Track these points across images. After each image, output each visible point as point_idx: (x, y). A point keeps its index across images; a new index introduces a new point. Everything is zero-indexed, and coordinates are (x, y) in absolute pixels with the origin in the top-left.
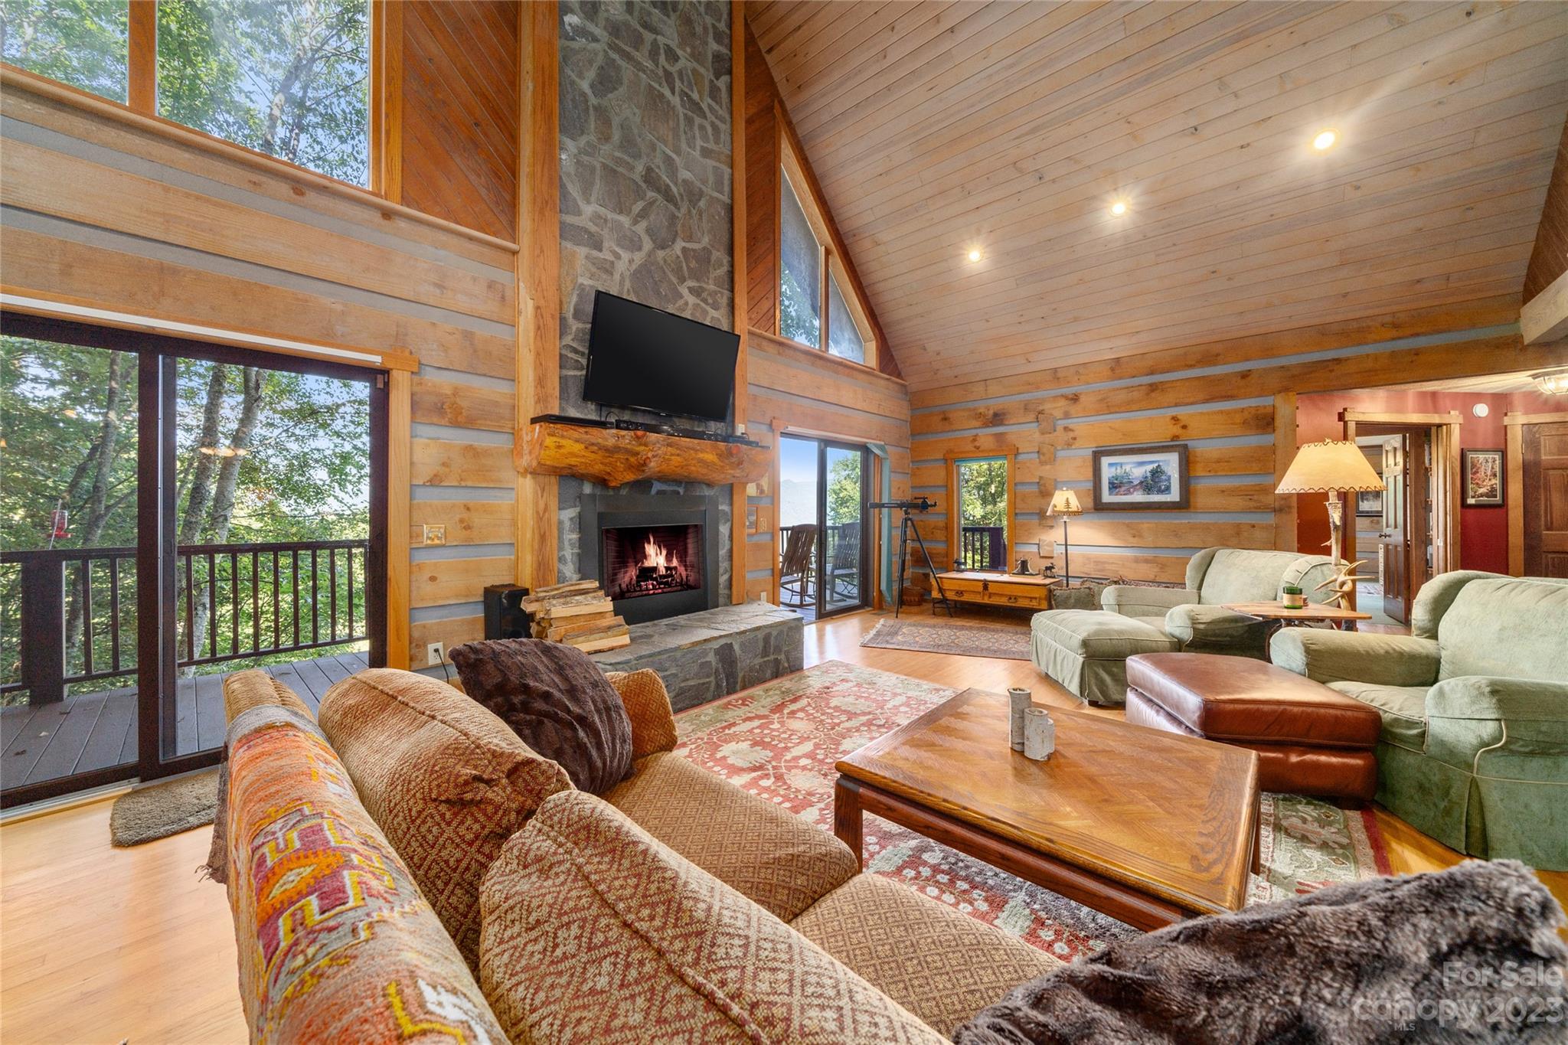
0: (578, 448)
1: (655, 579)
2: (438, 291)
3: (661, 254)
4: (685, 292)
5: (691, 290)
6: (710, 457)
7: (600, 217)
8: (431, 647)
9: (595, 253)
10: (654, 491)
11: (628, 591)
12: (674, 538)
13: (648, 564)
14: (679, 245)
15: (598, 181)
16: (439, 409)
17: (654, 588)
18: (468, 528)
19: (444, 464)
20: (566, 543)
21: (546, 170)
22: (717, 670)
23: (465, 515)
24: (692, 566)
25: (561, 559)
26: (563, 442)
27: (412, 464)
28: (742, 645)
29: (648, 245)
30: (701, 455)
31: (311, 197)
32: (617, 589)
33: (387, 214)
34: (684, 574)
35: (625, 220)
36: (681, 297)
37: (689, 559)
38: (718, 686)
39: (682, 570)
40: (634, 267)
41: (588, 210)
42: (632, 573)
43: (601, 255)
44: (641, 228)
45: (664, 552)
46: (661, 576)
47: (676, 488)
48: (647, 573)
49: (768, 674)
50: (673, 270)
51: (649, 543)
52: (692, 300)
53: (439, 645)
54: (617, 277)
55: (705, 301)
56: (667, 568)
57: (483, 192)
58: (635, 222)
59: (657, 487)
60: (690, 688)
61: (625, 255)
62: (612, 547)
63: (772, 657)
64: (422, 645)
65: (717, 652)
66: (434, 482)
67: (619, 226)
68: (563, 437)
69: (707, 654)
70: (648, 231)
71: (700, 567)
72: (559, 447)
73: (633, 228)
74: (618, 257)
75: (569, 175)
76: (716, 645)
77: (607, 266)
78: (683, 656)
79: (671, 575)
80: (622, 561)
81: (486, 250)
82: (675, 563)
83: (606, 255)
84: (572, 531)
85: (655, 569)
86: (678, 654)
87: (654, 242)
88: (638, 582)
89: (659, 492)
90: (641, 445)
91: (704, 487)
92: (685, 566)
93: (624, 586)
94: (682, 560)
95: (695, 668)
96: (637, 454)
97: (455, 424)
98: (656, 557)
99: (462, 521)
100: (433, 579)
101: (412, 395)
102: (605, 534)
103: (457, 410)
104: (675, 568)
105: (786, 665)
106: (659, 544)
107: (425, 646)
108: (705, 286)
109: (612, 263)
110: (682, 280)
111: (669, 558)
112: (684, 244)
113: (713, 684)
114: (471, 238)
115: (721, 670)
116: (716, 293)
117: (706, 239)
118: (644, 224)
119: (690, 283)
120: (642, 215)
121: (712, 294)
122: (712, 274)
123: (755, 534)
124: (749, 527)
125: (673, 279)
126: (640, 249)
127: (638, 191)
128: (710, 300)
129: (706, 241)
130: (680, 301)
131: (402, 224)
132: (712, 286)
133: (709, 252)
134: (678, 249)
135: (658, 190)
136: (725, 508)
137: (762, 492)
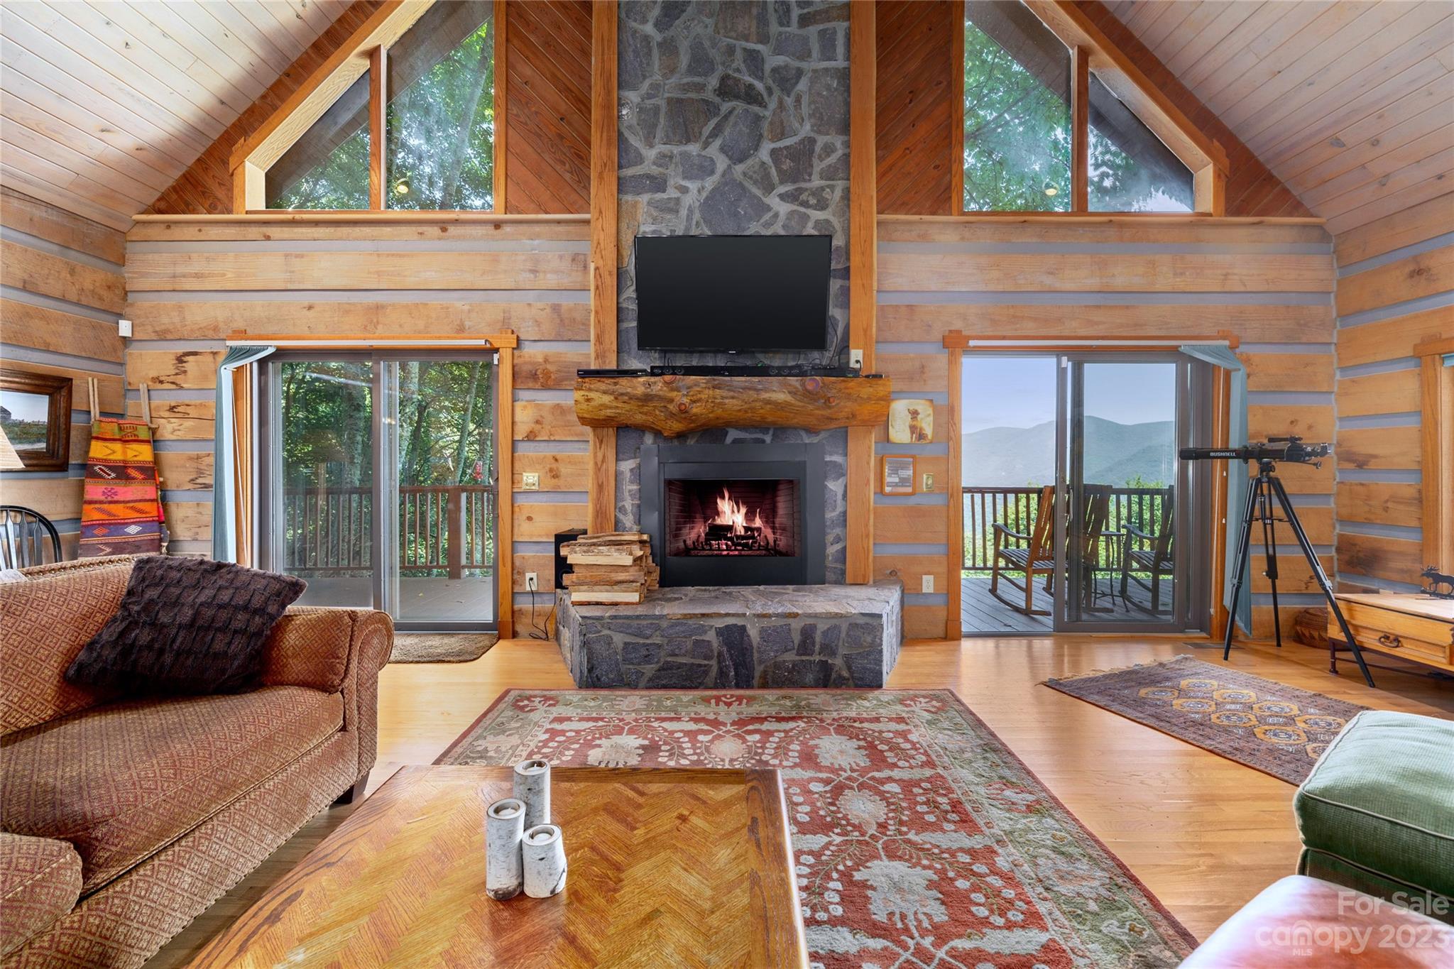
0: (607, 399)
1: (731, 539)
2: (532, 276)
3: (739, 169)
4: (774, 201)
5: (782, 197)
6: (781, 396)
7: (665, 156)
8: (528, 576)
9: (659, 196)
10: (729, 440)
11: (695, 548)
12: (757, 494)
13: (719, 521)
14: (767, 148)
15: (662, 120)
16: (534, 376)
17: (728, 548)
18: (555, 476)
19: (537, 422)
20: (626, 494)
21: (605, 134)
22: (720, 654)
23: (554, 466)
24: (784, 529)
25: (622, 510)
26: (591, 395)
27: (513, 423)
28: (763, 631)
29: (722, 163)
30: (766, 396)
31: (452, 230)
32: (681, 545)
33: (497, 225)
34: (771, 537)
35: (693, 148)
36: (769, 208)
37: (778, 520)
38: (722, 673)
39: (768, 532)
40: (704, 195)
41: (651, 154)
42: (698, 530)
43: (665, 196)
44: (713, 150)
45: (743, 510)
46: (738, 537)
47: (759, 436)
48: (722, 532)
49: (810, 678)
50: (755, 182)
51: (723, 498)
52: (783, 208)
53: (534, 575)
54: (684, 213)
55: (805, 204)
56: (747, 529)
57: (567, 176)
58: (706, 145)
59: (732, 434)
60: (680, 666)
61: (693, 186)
62: (676, 499)
63: (817, 658)
64: (522, 573)
65: (720, 632)
66: (530, 437)
67: (687, 156)
68: (590, 390)
69: (705, 632)
70: (722, 149)
71: (798, 528)
72: (588, 400)
73: (703, 153)
74: (684, 190)
75: (630, 127)
76: (720, 623)
77: (672, 205)
78: (672, 626)
79: (753, 537)
80: (688, 516)
81: (571, 228)
82: (758, 523)
83: (672, 193)
84: (632, 482)
85: (730, 528)
86: (664, 624)
87: (730, 158)
88: (707, 540)
89: (735, 441)
90: (672, 390)
91: (803, 434)
92: (773, 528)
93: (689, 542)
94: (770, 518)
95: (689, 645)
96: (671, 401)
97: (545, 387)
98: (731, 514)
99: (551, 470)
100: (530, 519)
101: (513, 367)
102: (669, 483)
103: (547, 374)
104: (759, 529)
105: (845, 674)
106: (737, 499)
107: (524, 574)
108: (804, 185)
109: (678, 199)
110: (769, 188)
111: (749, 516)
112: (773, 146)
113: (715, 670)
114: (559, 222)
115: (727, 656)
116: (822, 189)
117: (807, 127)
118: (718, 143)
119: (782, 189)
120: (715, 134)
121: (817, 192)
122: (818, 166)
123: (913, 494)
124: (896, 485)
125: (757, 192)
126: (712, 172)
127: (710, 109)
128: (813, 201)
129: (806, 130)
130: (767, 216)
131: (507, 229)
132: (817, 182)
133: (812, 141)
134: (764, 154)
135: (737, 97)
136: (837, 458)
137: (921, 436)
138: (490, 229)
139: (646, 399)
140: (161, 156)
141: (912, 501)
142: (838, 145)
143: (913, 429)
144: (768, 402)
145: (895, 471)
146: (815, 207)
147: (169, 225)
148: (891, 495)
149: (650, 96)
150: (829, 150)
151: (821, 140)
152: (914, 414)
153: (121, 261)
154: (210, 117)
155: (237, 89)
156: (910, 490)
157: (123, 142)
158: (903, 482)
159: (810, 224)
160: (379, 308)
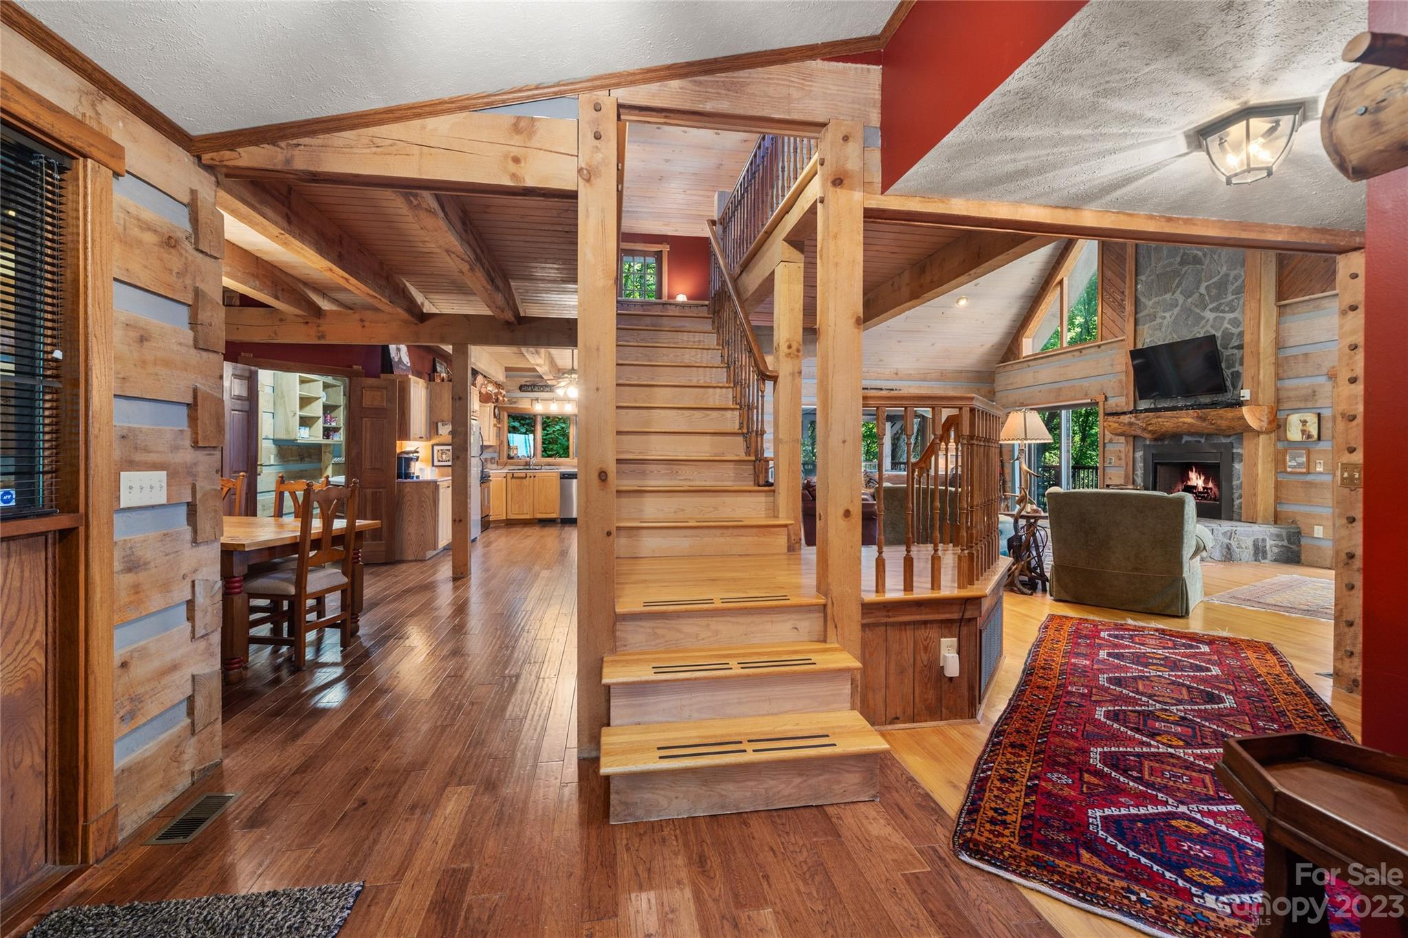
1: (1195, 493)
2: (1111, 367)
3: (1189, 300)
4: (1207, 313)
5: (1211, 310)
7: (1156, 303)
9: (1153, 323)
10: (1183, 441)
12: (1210, 471)
13: (1190, 483)
14: (1204, 284)
15: (1155, 285)
20: (1138, 468)
26: (1110, 423)
29: (1181, 299)
34: (1215, 493)
35: (1168, 296)
36: (1203, 319)
37: (1220, 485)
39: (1213, 490)
40: (1173, 318)
41: (1150, 303)
43: (1156, 323)
44: (1178, 294)
45: (1203, 478)
46: (1200, 492)
50: (1198, 306)
51: (1192, 471)
52: (1211, 317)
54: (1164, 329)
55: (1223, 311)
56: (1204, 488)
58: (1174, 293)
59: (1185, 439)
61: (1167, 315)
66: (1111, 441)
67: (1165, 300)
70: (1181, 293)
72: (1110, 426)
73: (1173, 297)
74: (1164, 318)
75: (1141, 293)
77: (1158, 327)
79: (1207, 493)
82: (1210, 485)
83: (1158, 321)
84: (1141, 462)
85: (1195, 487)
87: (1185, 296)
89: (1187, 442)
91: (1221, 437)
92: (1217, 488)
94: (1214, 482)
98: (1196, 480)
100: (1110, 478)
101: (1104, 409)
104: (1211, 489)
106: (1199, 472)
108: (1222, 301)
109: (1161, 323)
110: (1204, 307)
111: (1206, 481)
112: (1207, 283)
116: (1233, 300)
117: (1225, 269)
118: (1180, 289)
119: (1211, 306)
120: (1177, 287)
121: (1230, 304)
122: (1231, 288)
123: (1309, 473)
124: (1295, 467)
125: (1197, 310)
126: (1177, 305)
127: (1176, 273)
128: (1227, 309)
129: (1224, 270)
130: (1203, 323)
131: (1103, 347)
132: (1230, 297)
133: (1227, 275)
134: (1202, 290)
135: (1189, 264)
136: (1239, 451)
137: (1309, 436)
138: (1096, 349)
139: (1131, 424)
140: (1000, 345)
141: (1309, 478)
142: (1242, 273)
143: (1303, 432)
144: (1184, 423)
145: (1293, 458)
146: (1229, 312)
147: (1004, 366)
148: (1291, 473)
149: (1149, 276)
150: (1236, 278)
151: (1233, 273)
152: (1304, 422)
153: (993, 381)
154: (1012, 327)
155: (1018, 315)
156: (1304, 470)
157: (988, 346)
158: (1299, 465)
159: (1226, 322)
160: (1060, 389)
